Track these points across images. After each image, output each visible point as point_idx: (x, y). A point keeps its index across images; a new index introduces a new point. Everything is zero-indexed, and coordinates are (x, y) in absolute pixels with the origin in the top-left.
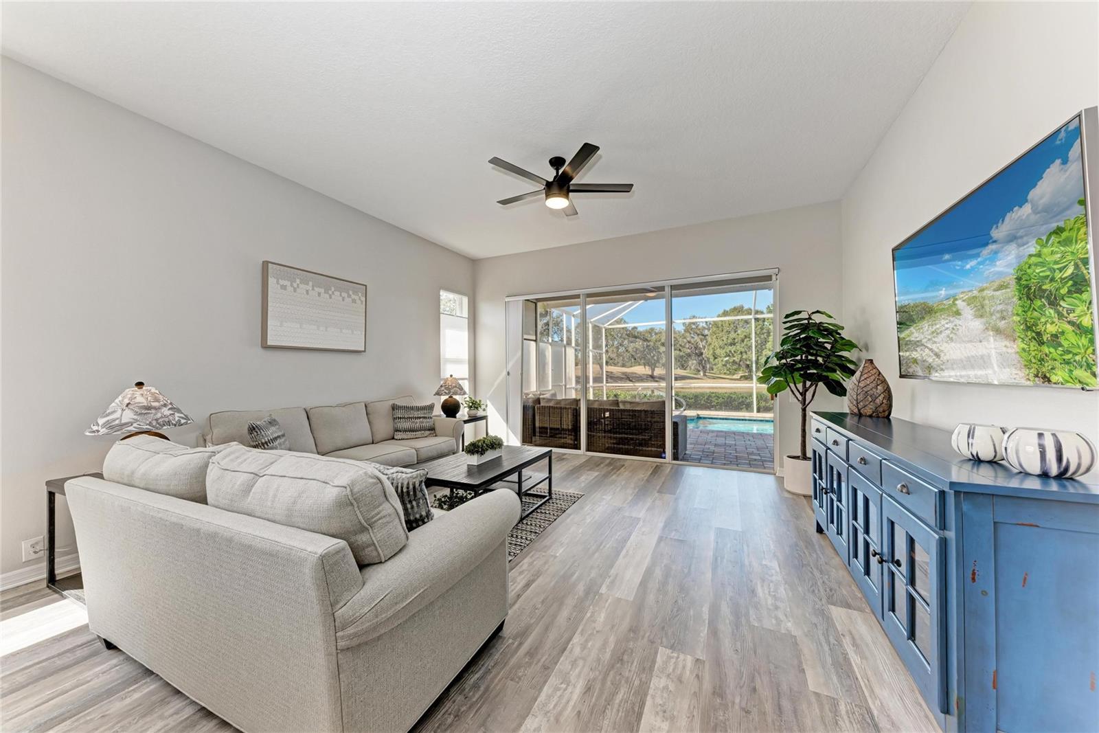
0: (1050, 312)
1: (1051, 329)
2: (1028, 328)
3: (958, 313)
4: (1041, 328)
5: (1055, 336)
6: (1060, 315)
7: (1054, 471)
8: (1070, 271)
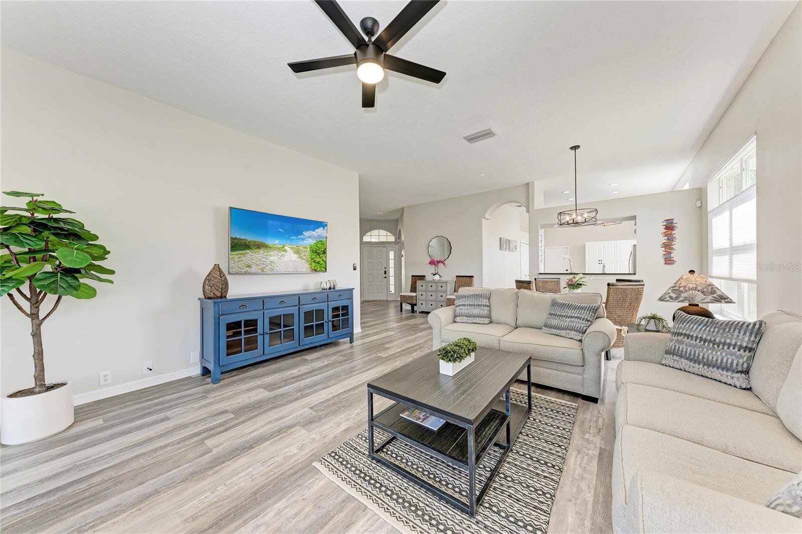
0: (318, 256)
1: (318, 260)
2: (312, 259)
3: (285, 251)
4: (315, 259)
5: (318, 262)
6: (320, 258)
7: (332, 287)
8: (323, 249)
